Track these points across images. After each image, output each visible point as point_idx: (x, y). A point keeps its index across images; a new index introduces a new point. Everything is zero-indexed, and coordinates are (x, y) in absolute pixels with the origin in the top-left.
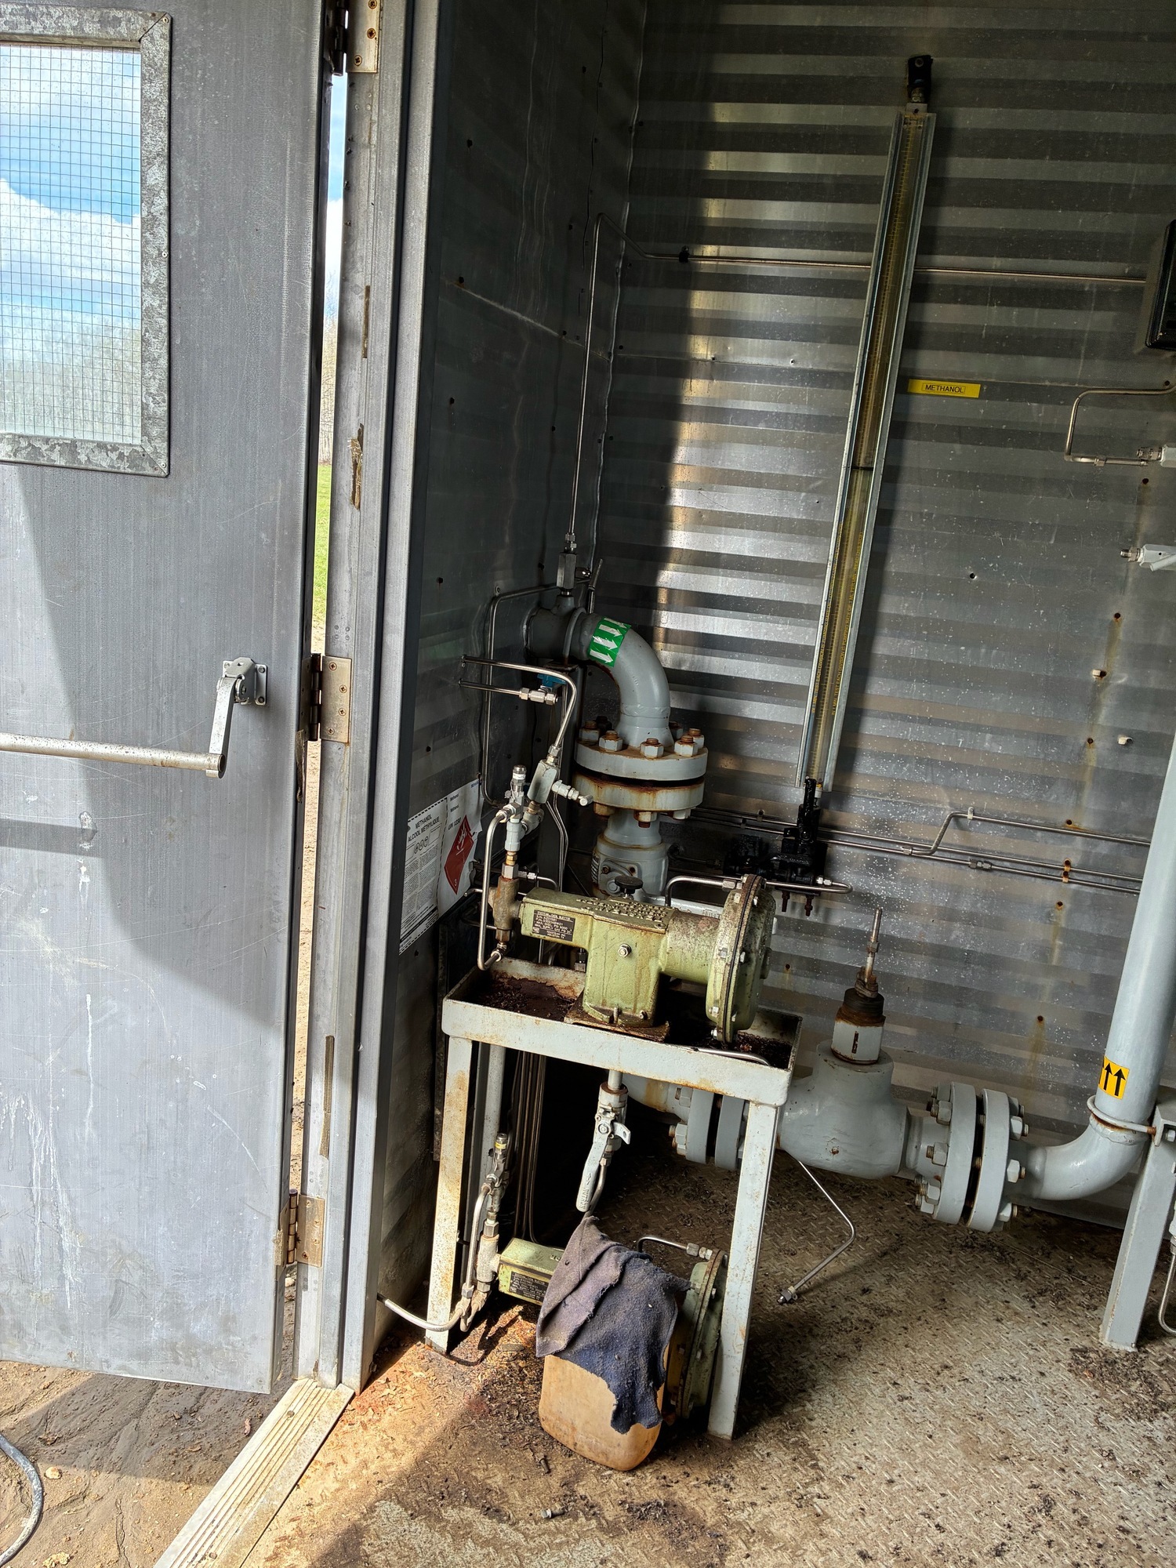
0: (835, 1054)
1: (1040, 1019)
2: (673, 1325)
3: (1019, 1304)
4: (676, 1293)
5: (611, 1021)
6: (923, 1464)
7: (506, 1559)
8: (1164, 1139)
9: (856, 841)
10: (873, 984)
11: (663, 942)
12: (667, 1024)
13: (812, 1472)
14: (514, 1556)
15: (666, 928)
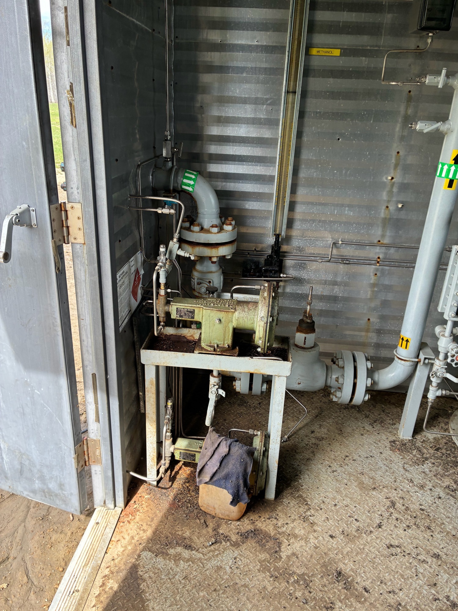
0: (297, 346)
1: (369, 319)
2: (252, 466)
3: (368, 427)
4: (251, 453)
5: (215, 350)
6: (346, 496)
7: (197, 566)
8: (424, 363)
9: (295, 257)
10: (310, 317)
11: (234, 315)
12: (237, 348)
13: (306, 507)
14: (200, 564)
15: (235, 309)
